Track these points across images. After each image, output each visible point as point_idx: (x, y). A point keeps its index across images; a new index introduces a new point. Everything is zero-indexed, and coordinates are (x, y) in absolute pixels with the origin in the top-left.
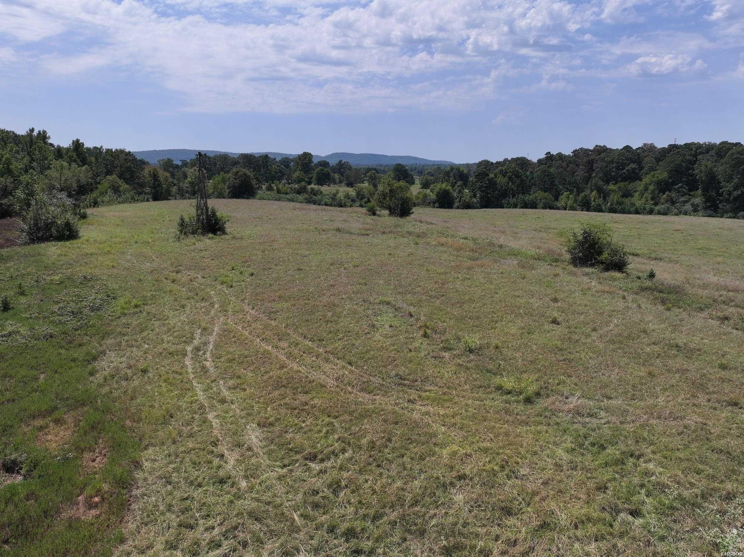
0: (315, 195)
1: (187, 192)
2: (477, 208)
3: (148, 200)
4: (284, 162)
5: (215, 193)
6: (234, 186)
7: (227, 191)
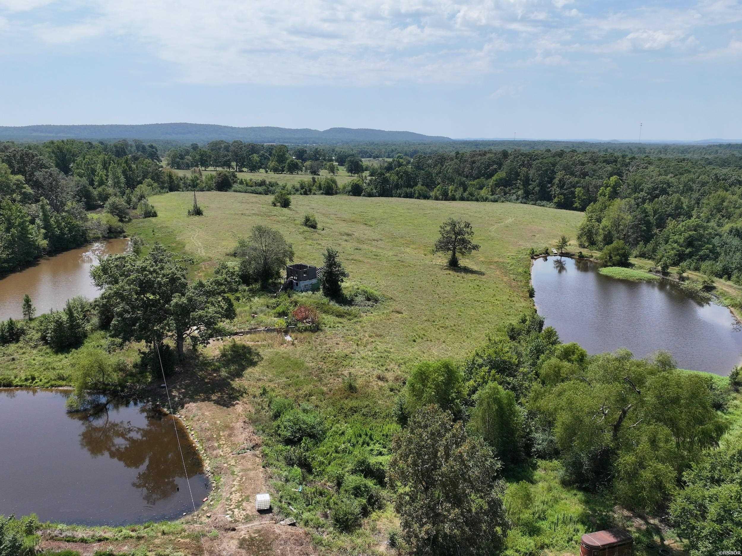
0: (272, 186)
1: (189, 186)
2: (376, 196)
3: (167, 192)
4: (270, 148)
5: (207, 187)
6: (218, 182)
7: (214, 185)
